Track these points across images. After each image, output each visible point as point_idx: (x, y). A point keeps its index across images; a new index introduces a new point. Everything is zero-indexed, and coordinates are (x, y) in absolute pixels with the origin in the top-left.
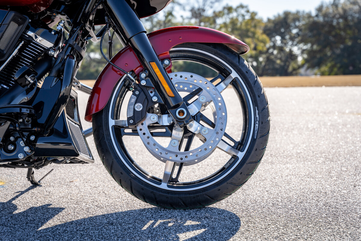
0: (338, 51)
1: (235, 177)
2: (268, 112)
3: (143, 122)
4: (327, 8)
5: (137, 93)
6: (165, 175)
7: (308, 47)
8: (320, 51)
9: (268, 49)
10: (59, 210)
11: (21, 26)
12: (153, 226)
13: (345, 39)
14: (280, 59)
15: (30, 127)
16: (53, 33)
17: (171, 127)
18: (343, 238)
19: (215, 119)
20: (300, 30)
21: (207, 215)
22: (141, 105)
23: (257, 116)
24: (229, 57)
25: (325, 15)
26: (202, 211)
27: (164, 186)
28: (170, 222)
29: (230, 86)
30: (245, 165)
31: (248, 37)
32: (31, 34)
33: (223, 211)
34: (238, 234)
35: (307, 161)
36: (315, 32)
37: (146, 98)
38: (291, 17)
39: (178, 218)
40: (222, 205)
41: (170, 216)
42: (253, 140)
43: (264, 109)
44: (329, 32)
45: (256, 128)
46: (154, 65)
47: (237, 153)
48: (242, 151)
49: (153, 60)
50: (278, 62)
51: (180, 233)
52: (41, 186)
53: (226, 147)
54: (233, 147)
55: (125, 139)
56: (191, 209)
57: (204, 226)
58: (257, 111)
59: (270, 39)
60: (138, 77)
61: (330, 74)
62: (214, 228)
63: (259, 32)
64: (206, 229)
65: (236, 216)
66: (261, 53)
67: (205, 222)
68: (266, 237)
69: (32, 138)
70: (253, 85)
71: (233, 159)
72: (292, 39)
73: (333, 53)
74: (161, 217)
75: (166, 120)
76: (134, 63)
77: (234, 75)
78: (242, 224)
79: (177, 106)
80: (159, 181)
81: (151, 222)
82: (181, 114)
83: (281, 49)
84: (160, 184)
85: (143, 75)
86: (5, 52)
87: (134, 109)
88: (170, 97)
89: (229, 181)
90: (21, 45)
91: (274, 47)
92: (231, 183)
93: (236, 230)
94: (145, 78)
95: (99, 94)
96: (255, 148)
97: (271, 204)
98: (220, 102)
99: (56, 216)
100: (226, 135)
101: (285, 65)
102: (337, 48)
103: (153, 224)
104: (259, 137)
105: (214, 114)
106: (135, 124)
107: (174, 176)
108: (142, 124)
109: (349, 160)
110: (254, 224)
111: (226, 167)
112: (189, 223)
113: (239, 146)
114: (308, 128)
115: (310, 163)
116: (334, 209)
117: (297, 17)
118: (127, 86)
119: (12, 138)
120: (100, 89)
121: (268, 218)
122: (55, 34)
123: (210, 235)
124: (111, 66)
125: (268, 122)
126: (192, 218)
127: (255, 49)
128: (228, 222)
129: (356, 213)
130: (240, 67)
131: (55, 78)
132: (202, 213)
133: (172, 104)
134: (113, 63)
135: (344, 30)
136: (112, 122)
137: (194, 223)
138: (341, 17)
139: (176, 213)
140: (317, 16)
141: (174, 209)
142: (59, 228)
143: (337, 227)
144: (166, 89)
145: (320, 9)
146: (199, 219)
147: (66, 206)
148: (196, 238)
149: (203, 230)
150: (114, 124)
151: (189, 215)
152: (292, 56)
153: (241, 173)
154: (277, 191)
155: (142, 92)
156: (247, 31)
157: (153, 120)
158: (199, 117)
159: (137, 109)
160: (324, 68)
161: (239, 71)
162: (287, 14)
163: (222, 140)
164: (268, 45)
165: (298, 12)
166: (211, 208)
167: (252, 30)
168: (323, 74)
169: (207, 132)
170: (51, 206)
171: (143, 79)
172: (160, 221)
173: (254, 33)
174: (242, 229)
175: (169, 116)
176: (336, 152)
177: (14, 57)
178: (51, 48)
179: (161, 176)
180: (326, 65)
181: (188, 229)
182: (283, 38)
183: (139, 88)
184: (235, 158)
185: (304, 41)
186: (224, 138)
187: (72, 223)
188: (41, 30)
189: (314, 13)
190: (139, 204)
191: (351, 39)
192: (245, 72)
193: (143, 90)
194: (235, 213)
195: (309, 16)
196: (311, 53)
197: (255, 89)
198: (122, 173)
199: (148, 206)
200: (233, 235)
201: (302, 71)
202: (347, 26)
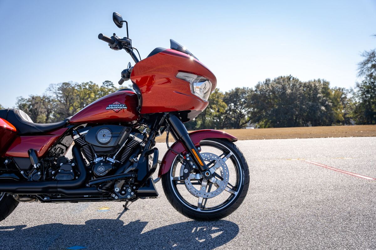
0: (270, 113)
1: (234, 204)
2: (249, 171)
3: (188, 178)
4: (262, 86)
5: (185, 164)
6: (199, 204)
7: (251, 109)
8: (259, 112)
9: (227, 111)
10: (145, 223)
11: (128, 133)
12: (196, 231)
13: (274, 105)
14: (234, 117)
15: (133, 182)
16: (142, 135)
17: (201, 180)
18: (290, 234)
19: (222, 175)
20: (246, 99)
21: (221, 224)
22: (187, 170)
23: (244, 174)
24: (229, 145)
25: (261, 91)
26: (218, 222)
27: (199, 210)
28: (204, 228)
29: (229, 159)
30: (239, 198)
31: (214, 104)
32: (131, 135)
33: (229, 222)
34: (239, 234)
35: (265, 191)
36: (255, 101)
37: (190, 166)
38: (240, 91)
39: (208, 226)
40: (227, 219)
41: (203, 225)
42: (242, 186)
43: (247, 170)
44: (264, 101)
45: (244, 180)
46: (193, 150)
47: (234, 192)
48: (237, 191)
49: (193, 148)
50: (233, 119)
51: (211, 234)
52: (129, 210)
53: (228, 189)
54: (232, 189)
55: (178, 186)
56: (212, 221)
57: (221, 230)
58: (243, 171)
59: (228, 106)
60: (185, 155)
61: (265, 127)
62: (226, 231)
63: (221, 101)
64: (223, 231)
65: (236, 224)
66: (222, 114)
67: (222, 228)
68: (253, 234)
69: (134, 188)
70: (241, 159)
71: (232, 196)
72: (241, 105)
73: (267, 113)
74: (199, 226)
75: (198, 177)
76: (182, 149)
77: (231, 153)
78: (240, 228)
79: (205, 171)
80: (196, 208)
81: (195, 228)
82: (207, 174)
83: (234, 111)
84: (197, 209)
85: (188, 155)
86: (120, 145)
87: (184, 172)
88: (202, 166)
89: (231, 207)
90: (126, 141)
91: (230, 110)
92: (232, 208)
93: (238, 231)
94: (189, 156)
95: (165, 164)
96: (243, 190)
97: (251, 218)
98: (225, 167)
99: (146, 226)
100: (229, 184)
101: (237, 121)
102: (269, 110)
103: (196, 229)
104: (245, 184)
105: (221, 172)
106: (184, 179)
107: (203, 205)
108: (187, 179)
109: (286, 191)
110: (246, 228)
111: (229, 199)
112: (213, 228)
113: (235, 189)
114: (261, 170)
115: (266, 193)
116: (283, 220)
117: (244, 91)
118: (178, 160)
119: (124, 188)
120: (166, 162)
121: (251, 225)
122: (143, 135)
123: (226, 234)
124: (171, 150)
125: (249, 176)
126: (214, 226)
127: (218, 111)
128: (233, 228)
129: (294, 221)
130: (234, 149)
131: (145, 158)
132: (218, 223)
133: (203, 169)
134: (172, 149)
135: (273, 99)
136: (172, 178)
137: (216, 228)
138: (271, 91)
139: (205, 223)
140: (256, 91)
141: (204, 221)
142: (151, 232)
143: (286, 229)
144: (200, 162)
145: (258, 87)
146: (218, 226)
147: (148, 221)
148: (219, 236)
149: (222, 232)
150: (173, 179)
151: (212, 224)
152: (241, 116)
153: (237, 203)
154: (253, 210)
155: (187, 164)
156: (214, 100)
157: (193, 177)
158: (214, 175)
159: (185, 172)
160: (262, 123)
161: (234, 152)
162: (237, 90)
163: (227, 186)
164: (226, 109)
165: (244, 88)
166: (222, 220)
167: (216, 99)
168: (261, 127)
169: (219, 182)
170: (141, 221)
171: (188, 157)
172: (199, 228)
173: (217, 102)
174: (240, 231)
175: (200, 175)
176: (279, 185)
177: (123, 147)
178: (141, 142)
179: (196, 205)
180: (263, 121)
181: (215, 231)
182: (235, 104)
183: (186, 162)
184: (233, 195)
185: (248, 106)
186: (228, 185)
187: (155, 230)
188: (137, 134)
189: (254, 89)
190: (185, 219)
191: (277, 105)
192: (237, 152)
193: (188, 163)
194: (234, 222)
195: (252, 91)
196: (253, 114)
197: (242, 161)
198: (178, 204)
199: (191, 220)
200: (237, 234)
201: (248, 124)
202: (275, 97)
